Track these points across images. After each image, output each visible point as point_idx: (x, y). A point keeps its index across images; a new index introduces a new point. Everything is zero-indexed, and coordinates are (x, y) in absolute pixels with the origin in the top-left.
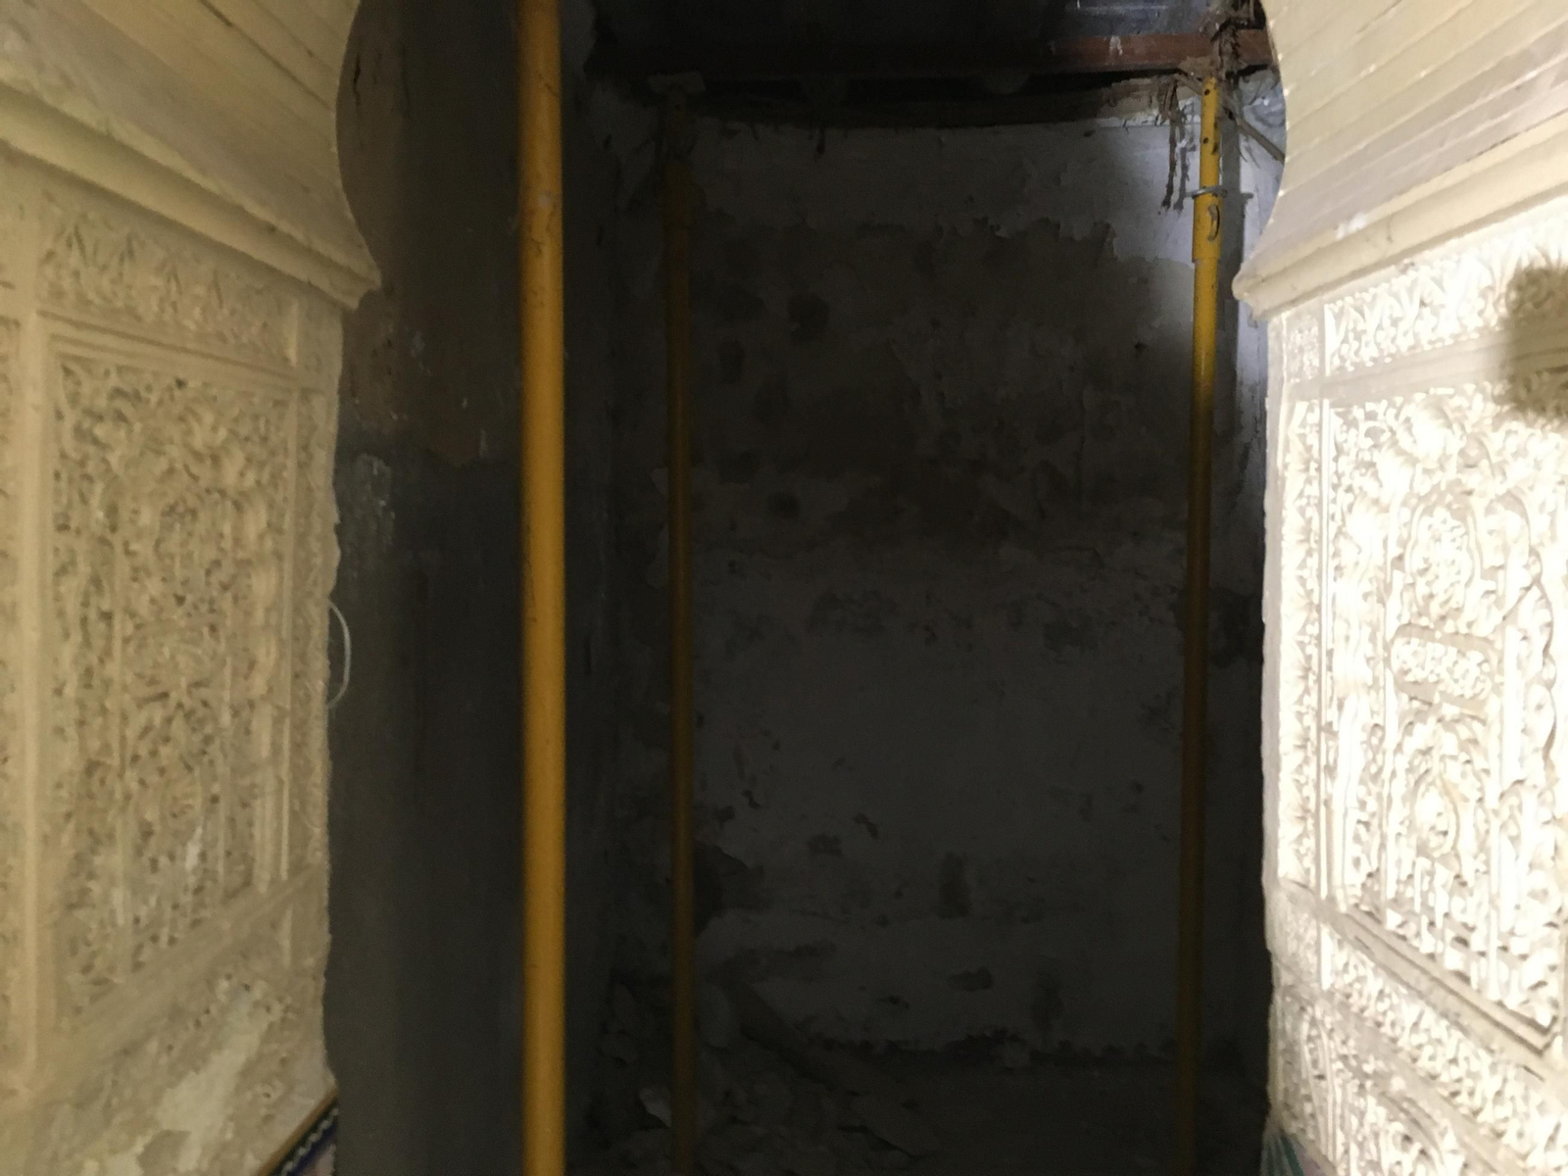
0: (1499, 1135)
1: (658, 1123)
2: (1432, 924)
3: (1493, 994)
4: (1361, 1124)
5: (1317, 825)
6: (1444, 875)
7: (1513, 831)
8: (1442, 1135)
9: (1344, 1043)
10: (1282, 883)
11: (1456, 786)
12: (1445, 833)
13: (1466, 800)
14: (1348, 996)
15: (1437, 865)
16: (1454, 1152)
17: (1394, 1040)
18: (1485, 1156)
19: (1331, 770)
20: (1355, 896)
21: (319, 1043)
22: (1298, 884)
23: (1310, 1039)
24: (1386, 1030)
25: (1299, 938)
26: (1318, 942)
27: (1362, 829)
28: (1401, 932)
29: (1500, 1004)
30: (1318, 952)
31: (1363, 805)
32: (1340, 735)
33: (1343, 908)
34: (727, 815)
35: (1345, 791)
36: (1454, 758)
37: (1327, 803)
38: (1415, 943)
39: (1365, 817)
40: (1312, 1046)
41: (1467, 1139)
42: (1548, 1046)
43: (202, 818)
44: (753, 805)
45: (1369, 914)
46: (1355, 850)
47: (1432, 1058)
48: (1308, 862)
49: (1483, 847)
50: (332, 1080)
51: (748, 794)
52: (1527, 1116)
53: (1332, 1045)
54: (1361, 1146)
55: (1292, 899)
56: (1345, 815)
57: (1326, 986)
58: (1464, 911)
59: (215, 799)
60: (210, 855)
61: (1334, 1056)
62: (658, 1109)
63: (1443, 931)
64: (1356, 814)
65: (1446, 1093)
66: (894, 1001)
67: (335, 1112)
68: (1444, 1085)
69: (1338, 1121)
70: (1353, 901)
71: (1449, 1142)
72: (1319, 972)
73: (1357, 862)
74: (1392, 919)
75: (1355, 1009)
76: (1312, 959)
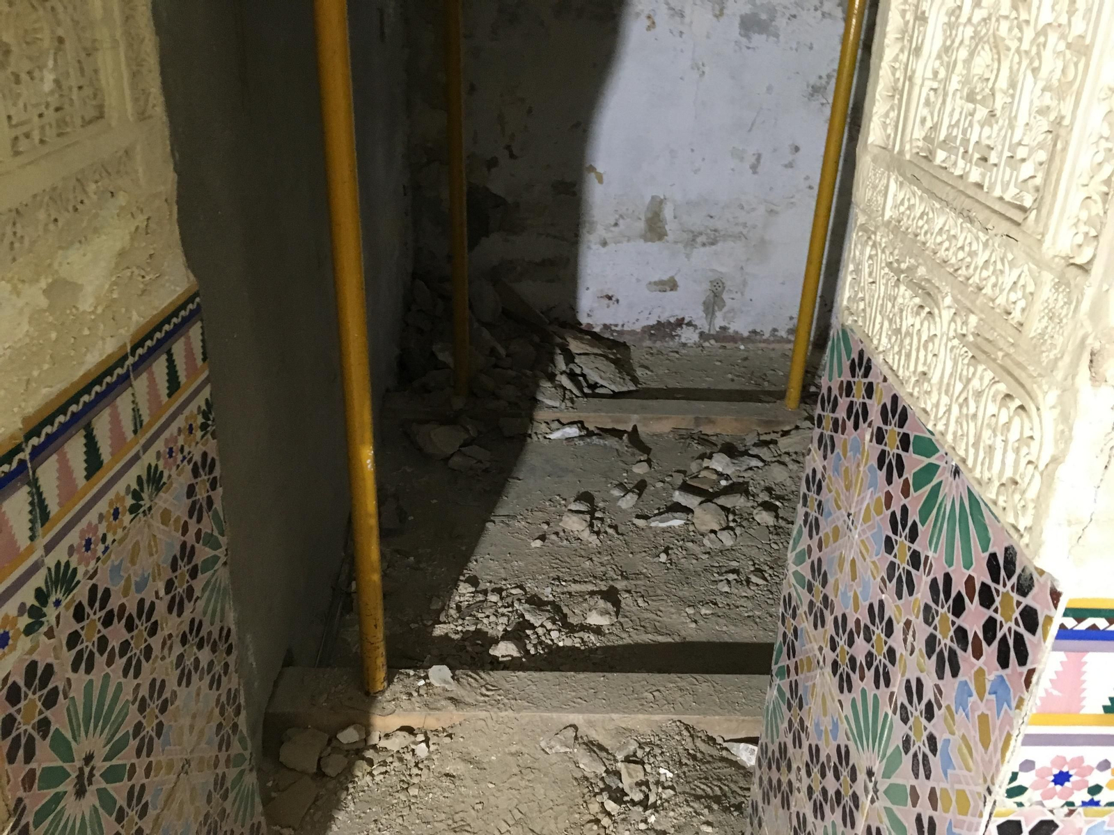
0: (980, 289)
1: (445, 366)
2: (966, 152)
3: (997, 192)
4: (893, 306)
5: (900, 100)
6: (982, 113)
7: (1036, 64)
8: (943, 298)
9: (891, 253)
10: (869, 148)
11: (1004, 39)
12: (988, 80)
13: (1008, 49)
14: (899, 222)
15: (978, 106)
16: (949, 307)
17: (924, 244)
18: (969, 305)
19: (918, 51)
20: (918, 147)
21: (179, 251)
22: (881, 147)
23: (870, 257)
24: (921, 238)
25: (875, 187)
26: (887, 187)
27: (932, 93)
28: (944, 165)
29: (1001, 199)
30: (886, 195)
31: (936, 73)
32: (929, 21)
33: (908, 157)
34: (492, 163)
35: (924, 67)
36: (1006, 17)
37: (911, 79)
38: (952, 170)
39: (935, 85)
40: (870, 262)
41: (959, 297)
42: (1025, 219)
43: (52, 52)
44: (512, 156)
45: (926, 157)
46: (924, 111)
47: (947, 249)
48: (890, 130)
49: (1013, 84)
50: (192, 277)
51: (508, 147)
52: (1002, 272)
53: (884, 256)
54: (890, 321)
55: (875, 160)
56: (922, 85)
57: (887, 217)
58: (989, 137)
59: (61, 40)
60: (65, 84)
61: (883, 265)
62: (445, 357)
63: (972, 155)
64: (930, 84)
65: (951, 270)
66: (610, 298)
67: (198, 300)
68: (953, 265)
69: (879, 308)
70: (915, 151)
71: (948, 300)
72: (884, 209)
73: (923, 120)
74: (940, 156)
75: (903, 229)
76: (880, 200)
